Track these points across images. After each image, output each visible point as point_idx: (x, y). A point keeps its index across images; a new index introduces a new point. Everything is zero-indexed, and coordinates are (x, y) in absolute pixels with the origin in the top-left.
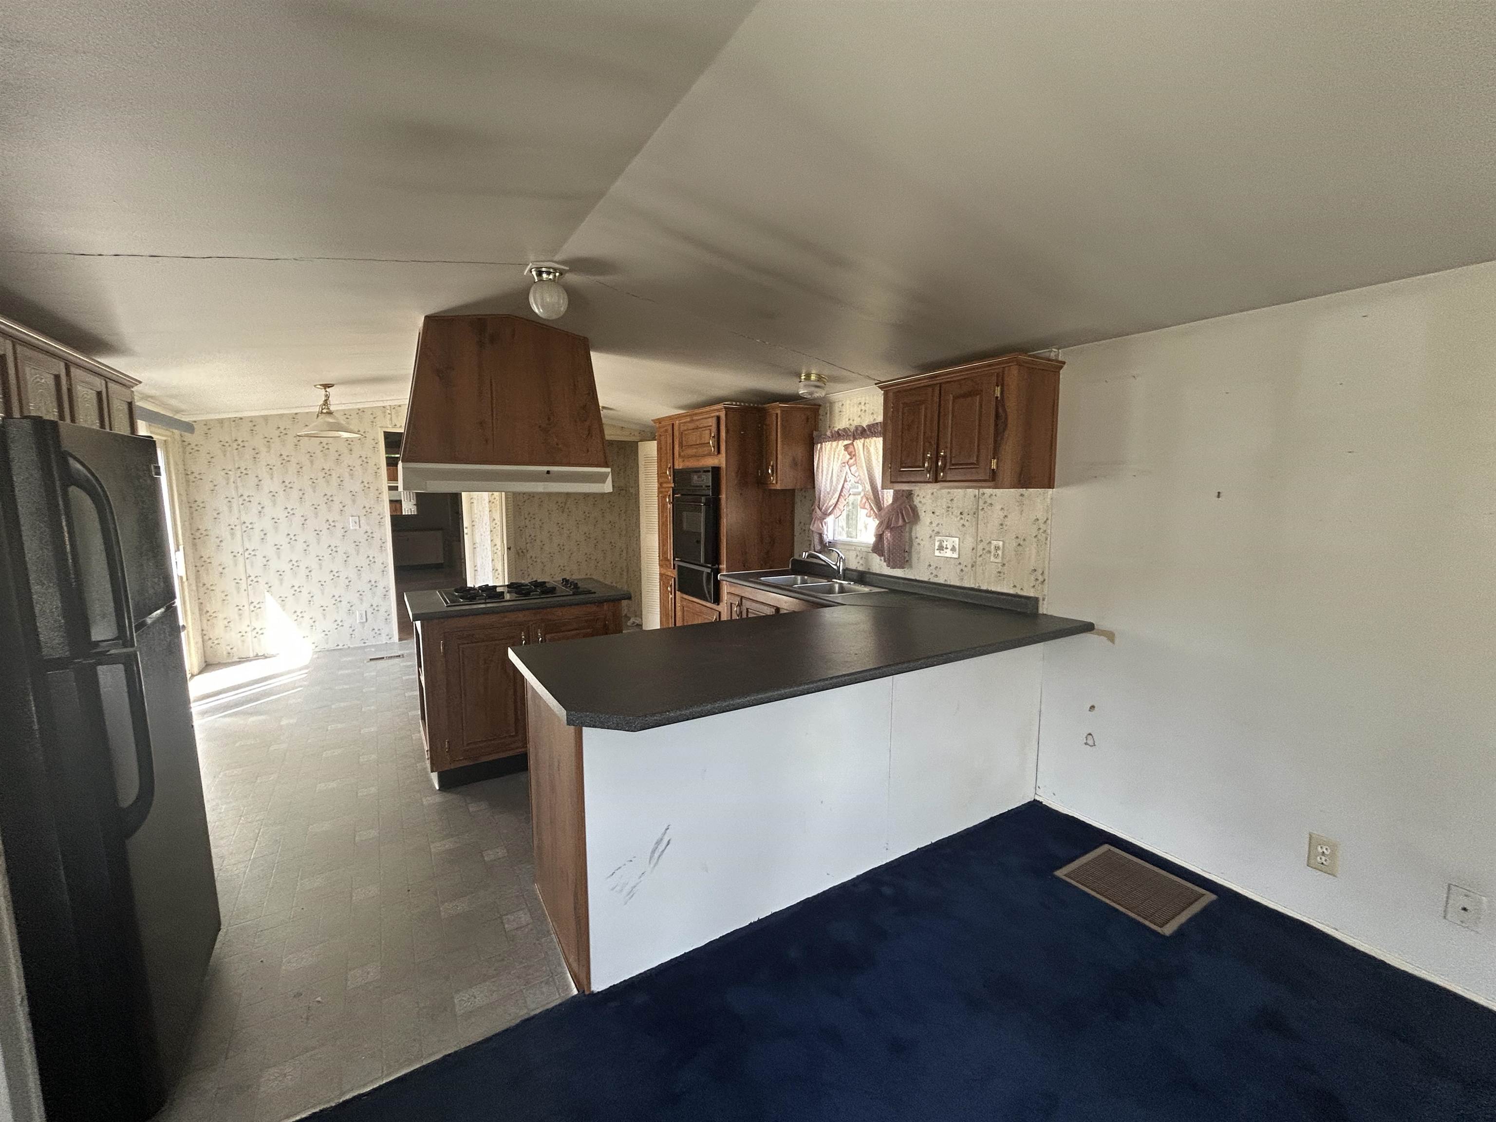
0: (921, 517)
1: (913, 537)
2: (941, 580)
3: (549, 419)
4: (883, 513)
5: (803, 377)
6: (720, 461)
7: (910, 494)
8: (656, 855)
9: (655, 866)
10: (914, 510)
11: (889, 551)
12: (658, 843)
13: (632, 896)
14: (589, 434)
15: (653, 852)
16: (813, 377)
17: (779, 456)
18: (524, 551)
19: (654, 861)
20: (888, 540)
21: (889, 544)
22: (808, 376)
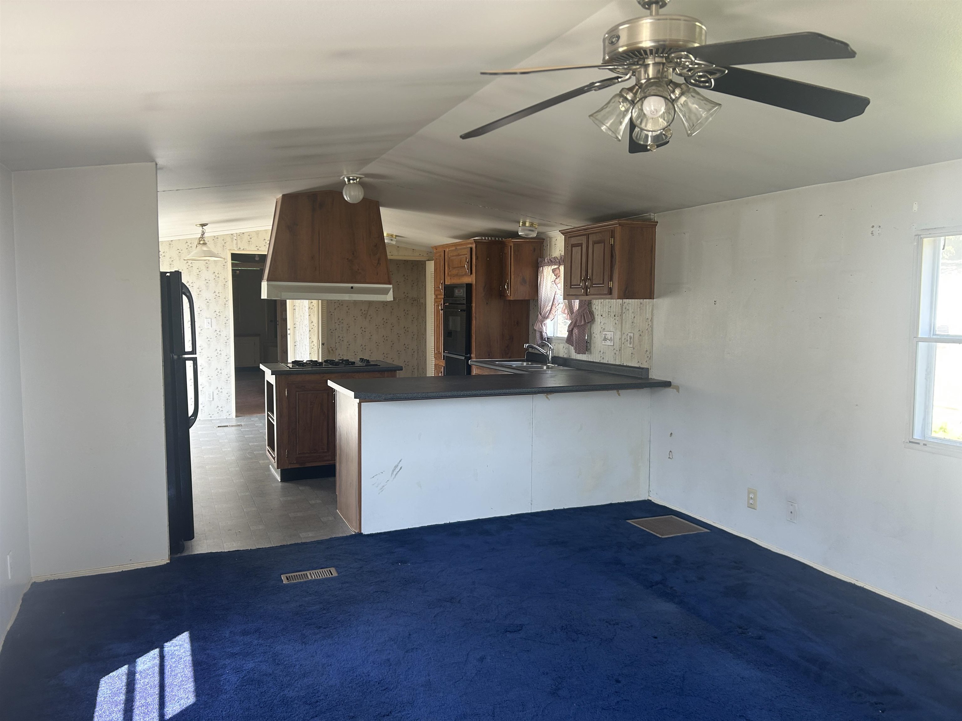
0: (596, 319)
1: (592, 333)
2: (605, 361)
3: (353, 254)
4: (574, 315)
5: (521, 224)
6: (471, 279)
7: (590, 304)
8: (395, 473)
9: (394, 478)
10: (592, 313)
11: (576, 342)
12: (396, 467)
13: (382, 491)
14: (378, 264)
15: (393, 471)
16: (527, 224)
17: (512, 277)
18: (334, 349)
19: (393, 476)
20: (576, 335)
21: (576, 337)
22: (524, 224)
